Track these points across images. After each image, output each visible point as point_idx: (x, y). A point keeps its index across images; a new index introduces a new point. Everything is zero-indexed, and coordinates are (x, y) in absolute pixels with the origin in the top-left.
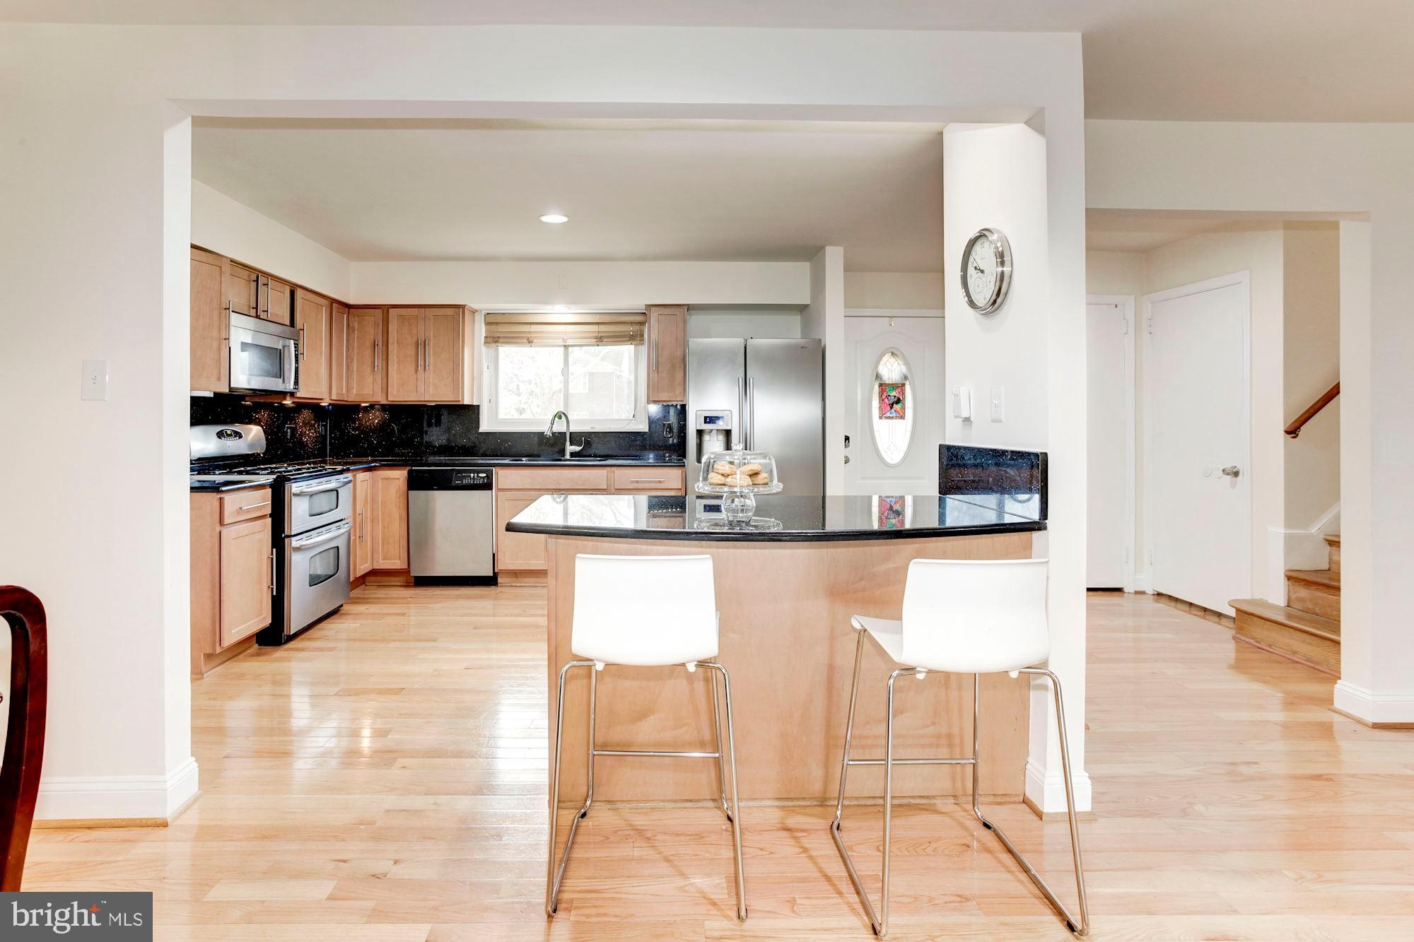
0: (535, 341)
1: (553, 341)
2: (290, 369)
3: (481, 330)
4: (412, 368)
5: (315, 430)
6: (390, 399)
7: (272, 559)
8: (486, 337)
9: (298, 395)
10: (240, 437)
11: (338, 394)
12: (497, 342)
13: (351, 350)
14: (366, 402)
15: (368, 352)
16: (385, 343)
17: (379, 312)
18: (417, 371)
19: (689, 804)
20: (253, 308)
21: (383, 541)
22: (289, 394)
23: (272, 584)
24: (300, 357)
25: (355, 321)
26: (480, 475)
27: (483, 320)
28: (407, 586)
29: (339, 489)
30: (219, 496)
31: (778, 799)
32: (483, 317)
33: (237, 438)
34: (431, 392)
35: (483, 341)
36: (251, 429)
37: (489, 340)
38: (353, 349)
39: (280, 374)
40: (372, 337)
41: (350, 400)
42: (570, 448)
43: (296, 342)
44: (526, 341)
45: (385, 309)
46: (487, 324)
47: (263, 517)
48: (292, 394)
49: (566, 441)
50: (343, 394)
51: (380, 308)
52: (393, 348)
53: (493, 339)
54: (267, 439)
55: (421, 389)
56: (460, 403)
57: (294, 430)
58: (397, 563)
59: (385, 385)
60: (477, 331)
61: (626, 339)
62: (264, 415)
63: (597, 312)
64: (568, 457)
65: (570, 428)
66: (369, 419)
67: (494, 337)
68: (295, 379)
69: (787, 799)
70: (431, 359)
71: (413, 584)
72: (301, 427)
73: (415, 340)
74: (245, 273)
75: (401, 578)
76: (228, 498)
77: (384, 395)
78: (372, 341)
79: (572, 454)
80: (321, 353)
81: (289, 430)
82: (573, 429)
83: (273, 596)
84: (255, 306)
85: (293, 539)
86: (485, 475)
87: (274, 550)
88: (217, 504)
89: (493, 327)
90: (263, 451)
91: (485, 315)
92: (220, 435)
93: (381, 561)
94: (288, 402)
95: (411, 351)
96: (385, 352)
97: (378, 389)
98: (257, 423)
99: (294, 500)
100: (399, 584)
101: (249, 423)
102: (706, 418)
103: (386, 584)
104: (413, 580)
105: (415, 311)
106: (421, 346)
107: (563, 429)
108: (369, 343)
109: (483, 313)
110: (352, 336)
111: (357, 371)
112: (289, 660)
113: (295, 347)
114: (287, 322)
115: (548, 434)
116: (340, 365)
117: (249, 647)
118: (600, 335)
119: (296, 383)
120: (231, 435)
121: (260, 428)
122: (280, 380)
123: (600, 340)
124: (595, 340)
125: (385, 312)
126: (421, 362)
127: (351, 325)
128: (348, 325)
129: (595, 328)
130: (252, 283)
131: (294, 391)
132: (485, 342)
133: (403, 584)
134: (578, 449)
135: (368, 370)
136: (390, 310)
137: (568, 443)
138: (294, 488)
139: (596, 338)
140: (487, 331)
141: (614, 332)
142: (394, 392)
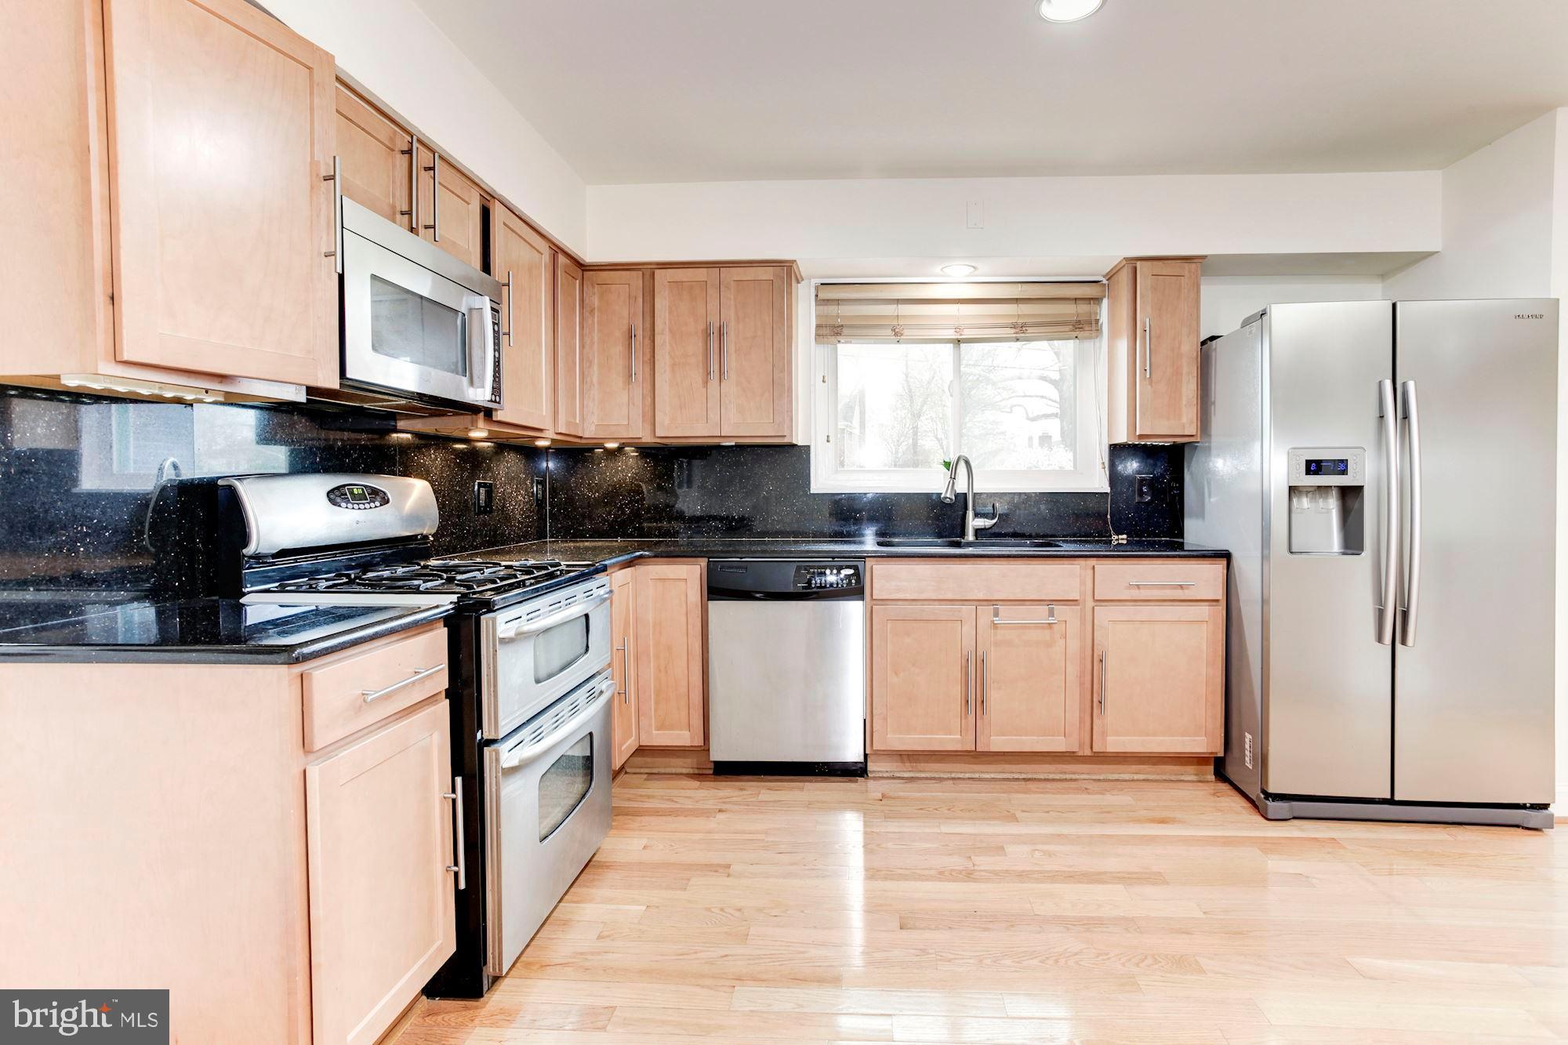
0: (906, 332)
1: (937, 331)
2: (484, 358)
3: (809, 312)
4: (697, 376)
5: (526, 491)
6: (658, 434)
7: (454, 801)
8: (818, 326)
9: (499, 416)
10: (385, 501)
11: (568, 424)
12: (838, 334)
13: (587, 347)
14: (613, 441)
15: (618, 349)
16: (648, 333)
17: (636, 279)
18: (706, 383)
20: (402, 213)
21: (657, 695)
22: (482, 414)
23: (456, 864)
24: (504, 339)
25: (594, 294)
26: (843, 572)
27: (813, 295)
28: (699, 776)
29: (590, 614)
32: (814, 288)
33: (378, 504)
34: (733, 420)
35: (814, 333)
36: (412, 486)
37: (824, 331)
38: (592, 343)
39: (465, 366)
40: (626, 321)
41: (586, 435)
42: (973, 523)
43: (495, 306)
44: (889, 332)
45: (648, 271)
46: (820, 302)
47: (431, 700)
48: (488, 413)
49: (967, 509)
50: (574, 425)
51: (639, 269)
52: (663, 341)
53: (830, 331)
54: (441, 507)
55: (714, 416)
56: (786, 441)
57: (490, 489)
58: (684, 737)
59: (648, 409)
60: (805, 314)
61: (1067, 328)
62: (434, 459)
63: (1017, 279)
64: (970, 537)
66: (617, 472)
67: (834, 327)
68: (494, 381)
70: (731, 361)
71: (711, 772)
72: (503, 485)
73: (702, 326)
74: (384, 128)
75: (689, 761)
76: (321, 677)
77: (648, 427)
78: (625, 328)
79: (978, 532)
80: (539, 344)
81: (482, 490)
82: (975, 487)
83: (457, 891)
84: (405, 208)
85: (502, 746)
86: (852, 572)
87: (459, 780)
88: (290, 693)
89: (829, 309)
90: (434, 531)
91: (817, 288)
92: (336, 496)
93: (654, 732)
94: (479, 432)
95: (695, 346)
96: (648, 350)
97: (637, 413)
98: (424, 474)
99: (503, 654)
100: (684, 771)
101: (405, 474)
102: (1309, 463)
103: (662, 770)
104: (712, 765)
105: (701, 274)
106: (714, 336)
108: (619, 333)
109: (815, 281)
110: (590, 322)
111: (600, 383)
113: (494, 317)
114: (475, 259)
115: (948, 496)
116: (571, 370)
118: (1021, 321)
119: (497, 390)
120: (362, 497)
121: (427, 483)
122: (465, 380)
123: (1021, 331)
124: (1013, 331)
125: (647, 276)
126: (715, 367)
127: (587, 301)
128: (582, 301)
129: (1009, 309)
130: (399, 156)
131: (491, 405)
132: (817, 335)
133: (691, 771)
134: (987, 524)
135: (617, 380)
136: (657, 272)
137: (970, 514)
138: (501, 624)
139: (1014, 326)
140: (817, 316)
141: (1046, 315)
142: (667, 422)
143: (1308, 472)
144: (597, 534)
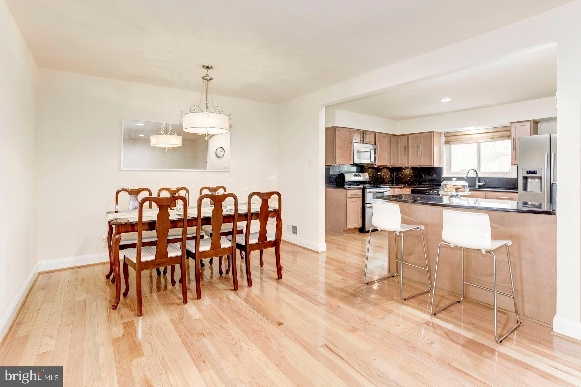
0: (464, 142)
1: (471, 141)
2: (372, 157)
3: (443, 139)
4: (416, 154)
5: (389, 175)
7: (362, 209)
9: (377, 164)
10: (361, 176)
11: (393, 164)
12: (449, 143)
14: (404, 166)
15: (403, 150)
16: (408, 147)
17: (406, 137)
18: (418, 156)
19: (422, 284)
20: (362, 141)
23: (362, 216)
24: (377, 153)
25: (399, 140)
26: (434, 192)
27: (444, 135)
29: (385, 193)
30: (346, 190)
31: (449, 292)
32: (444, 134)
34: (423, 162)
35: (444, 143)
36: (366, 174)
37: (446, 143)
38: (399, 149)
40: (404, 145)
42: (478, 184)
43: (375, 149)
44: (460, 142)
45: (408, 135)
46: (445, 137)
47: (360, 197)
49: (476, 181)
50: (395, 164)
51: (406, 135)
52: (410, 148)
53: (447, 142)
54: (370, 177)
55: (419, 161)
56: (433, 166)
57: (381, 175)
59: (408, 160)
60: (441, 140)
61: (505, 138)
62: (371, 170)
63: (490, 127)
64: (477, 187)
65: (478, 176)
66: (406, 172)
67: (448, 142)
68: (375, 160)
69: (452, 292)
70: (422, 151)
72: (383, 174)
73: (417, 145)
76: (348, 191)
77: (408, 164)
79: (479, 186)
80: (386, 151)
81: (379, 175)
82: (479, 176)
83: (362, 219)
85: (367, 204)
86: (436, 192)
87: (362, 207)
88: (346, 192)
89: (447, 138)
90: (366, 181)
92: (355, 175)
95: (416, 149)
96: (408, 150)
97: (406, 162)
99: (367, 193)
101: (366, 172)
102: (529, 171)
105: (417, 135)
106: (419, 146)
107: (475, 176)
109: (444, 133)
110: (398, 145)
111: (400, 156)
112: (366, 237)
114: (373, 143)
115: (465, 178)
116: (394, 154)
117: (356, 232)
118: (493, 137)
120: (358, 176)
121: (368, 174)
122: (370, 160)
123: (493, 139)
124: (491, 139)
126: (419, 152)
128: (397, 141)
129: (491, 134)
130: (361, 134)
131: (375, 163)
132: (445, 144)
134: (481, 184)
135: (403, 156)
136: (410, 135)
137: (477, 182)
138: (367, 190)
139: (491, 138)
140: (445, 139)
141: (500, 135)
142: (411, 163)
143: (527, 173)
144: (403, 183)
